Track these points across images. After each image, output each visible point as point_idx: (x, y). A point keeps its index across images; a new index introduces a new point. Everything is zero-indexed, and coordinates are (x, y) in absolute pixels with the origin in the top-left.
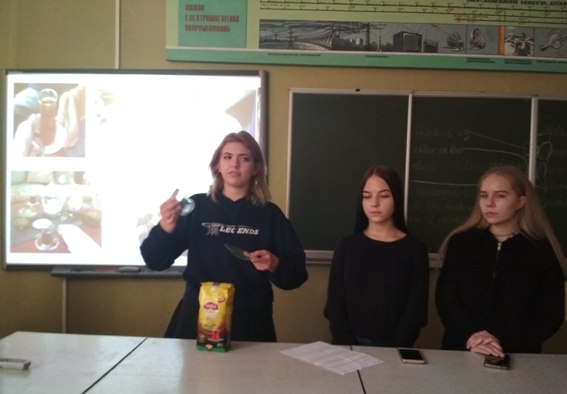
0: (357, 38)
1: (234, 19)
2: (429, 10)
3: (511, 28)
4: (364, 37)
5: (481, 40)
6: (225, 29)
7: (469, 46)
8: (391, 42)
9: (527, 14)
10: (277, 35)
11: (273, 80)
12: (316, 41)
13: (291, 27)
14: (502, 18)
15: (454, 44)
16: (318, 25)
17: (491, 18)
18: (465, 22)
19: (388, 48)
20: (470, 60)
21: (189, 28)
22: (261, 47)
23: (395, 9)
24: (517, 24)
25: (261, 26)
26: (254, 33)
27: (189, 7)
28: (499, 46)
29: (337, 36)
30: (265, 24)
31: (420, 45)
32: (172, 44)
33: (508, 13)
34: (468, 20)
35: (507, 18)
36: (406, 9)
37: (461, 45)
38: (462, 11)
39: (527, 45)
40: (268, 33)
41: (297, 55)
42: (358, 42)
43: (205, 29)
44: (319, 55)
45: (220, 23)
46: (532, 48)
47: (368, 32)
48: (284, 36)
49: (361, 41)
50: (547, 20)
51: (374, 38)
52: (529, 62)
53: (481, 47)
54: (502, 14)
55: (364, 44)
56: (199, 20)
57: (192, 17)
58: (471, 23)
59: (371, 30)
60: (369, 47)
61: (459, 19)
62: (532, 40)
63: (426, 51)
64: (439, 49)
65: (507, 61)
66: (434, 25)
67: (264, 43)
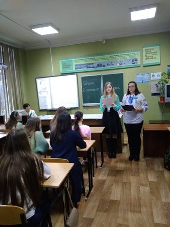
0: (91, 66)
1: (71, 65)
2: (103, 59)
5: (113, 63)
10: (78, 67)
12: (85, 67)
13: (80, 65)
16: (86, 64)
18: (110, 61)
19: (96, 67)
20: (111, 67)
21: (63, 67)
22: (75, 69)
23: (97, 60)
24: (119, 59)
26: (74, 67)
27: (63, 64)
28: (116, 64)
29: (88, 66)
30: (76, 65)
37: (109, 65)
38: (109, 58)
39: (121, 63)
41: (81, 70)
44: (85, 70)
45: (68, 66)
52: (121, 66)
54: (116, 58)
56: (65, 66)
59: (93, 64)
60: (93, 67)
63: (103, 67)
64: (106, 66)
65: (118, 67)
66: (104, 62)
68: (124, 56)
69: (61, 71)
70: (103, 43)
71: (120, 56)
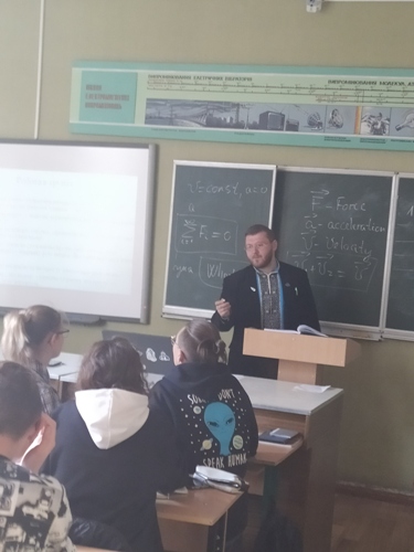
0: (227, 117)
1: (125, 98)
2: (294, 91)
3: (368, 108)
4: (234, 118)
5: (339, 119)
6: (118, 107)
7: (327, 125)
8: (257, 121)
9: (385, 94)
10: (162, 113)
11: (162, 152)
12: (194, 118)
13: (172, 106)
14: (360, 99)
15: (314, 123)
16: (195, 104)
17: (349, 99)
18: (325, 103)
19: (254, 126)
20: (327, 139)
21: (88, 105)
22: (146, 123)
23: (263, 90)
24: (375, 104)
25: (147, 104)
26: (141, 110)
27: (89, 87)
28: (356, 125)
29: (211, 115)
30: (151, 103)
31: (282, 124)
33: (367, 93)
34: (329, 101)
35: (365, 99)
36: (273, 90)
37: (320, 124)
38: (323, 92)
39: (383, 125)
40: (152, 111)
41: (175, 130)
42: (228, 121)
43: (101, 106)
44: (194, 131)
45: (110, 102)
46: (387, 127)
47: (238, 111)
48: (166, 113)
49: (231, 119)
50: (405, 100)
51: (243, 117)
52: (383, 141)
53: (338, 126)
54: (361, 94)
55: (234, 122)
56: (100, 99)
57: (91, 96)
58: (330, 103)
59: (241, 109)
60: (239, 125)
61: (319, 100)
62: (389, 120)
63: (287, 130)
64: (300, 128)
65: (362, 140)
66: (297, 106)
67: (149, 119)
68: (400, 88)
69: (74, 119)
70: (308, 8)
71: (378, 87)
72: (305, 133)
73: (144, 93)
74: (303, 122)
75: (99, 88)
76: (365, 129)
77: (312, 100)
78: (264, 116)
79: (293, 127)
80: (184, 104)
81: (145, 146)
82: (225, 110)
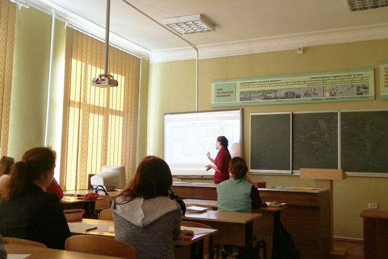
0: (272, 95)
1: (232, 92)
2: (297, 83)
3: (328, 87)
4: (274, 94)
5: (316, 92)
6: (229, 96)
7: (312, 94)
8: (284, 95)
9: (334, 81)
10: (246, 96)
11: (245, 111)
12: (258, 97)
13: (250, 93)
15: (306, 95)
16: (258, 92)
17: (320, 84)
18: (310, 86)
19: (283, 98)
20: (313, 100)
21: (217, 96)
22: (240, 101)
23: (285, 84)
24: (331, 85)
25: (240, 94)
26: (238, 96)
27: (218, 90)
28: (324, 93)
29: (265, 95)
30: (242, 93)
31: (294, 96)
32: (213, 102)
33: (327, 81)
36: (289, 84)
37: (309, 94)
38: (309, 82)
39: (335, 92)
40: (243, 96)
41: (252, 102)
42: (272, 97)
43: (223, 96)
44: (260, 102)
45: (227, 94)
46: (337, 93)
48: (248, 96)
49: (274, 96)
50: (343, 82)
51: (278, 94)
52: (336, 99)
53: (316, 95)
54: (325, 82)
56: (222, 94)
57: (219, 93)
58: (313, 86)
59: (277, 92)
60: (276, 98)
61: (308, 86)
62: (337, 90)
63: (296, 98)
64: (301, 97)
65: (327, 99)
66: (299, 88)
67: (241, 99)
68: (340, 78)
70: (298, 52)
71: (331, 78)
72: (303, 99)
73: (239, 90)
74: (302, 94)
75: (222, 89)
76: (327, 94)
77: (305, 86)
78: (286, 94)
79: (298, 97)
80: (255, 92)
81: (238, 109)
82: (271, 93)
